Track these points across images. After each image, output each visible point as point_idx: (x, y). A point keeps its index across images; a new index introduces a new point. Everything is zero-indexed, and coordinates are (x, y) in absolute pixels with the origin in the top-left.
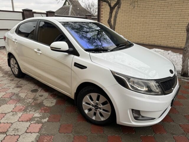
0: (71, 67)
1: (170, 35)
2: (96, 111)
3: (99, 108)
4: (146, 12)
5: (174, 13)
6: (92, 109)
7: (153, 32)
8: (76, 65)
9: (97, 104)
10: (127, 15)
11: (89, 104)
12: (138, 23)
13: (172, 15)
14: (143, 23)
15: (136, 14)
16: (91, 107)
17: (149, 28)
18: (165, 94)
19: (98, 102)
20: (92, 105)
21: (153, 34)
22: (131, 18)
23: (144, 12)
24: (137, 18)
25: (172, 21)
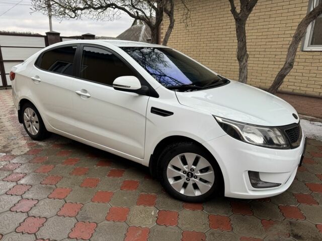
0: (145, 115)
1: (254, 68)
2: (189, 180)
3: (195, 176)
4: (220, 33)
5: (258, 34)
6: (182, 177)
7: (230, 64)
8: (155, 111)
9: (192, 170)
10: (195, 38)
11: (179, 169)
12: (209, 50)
13: (255, 37)
14: (217, 50)
15: (208, 37)
16: (181, 173)
17: (225, 58)
18: (292, 148)
19: (195, 167)
20: (184, 172)
21: (231, 67)
22: (201, 43)
23: (218, 33)
24: (208, 42)
25: (256, 47)
